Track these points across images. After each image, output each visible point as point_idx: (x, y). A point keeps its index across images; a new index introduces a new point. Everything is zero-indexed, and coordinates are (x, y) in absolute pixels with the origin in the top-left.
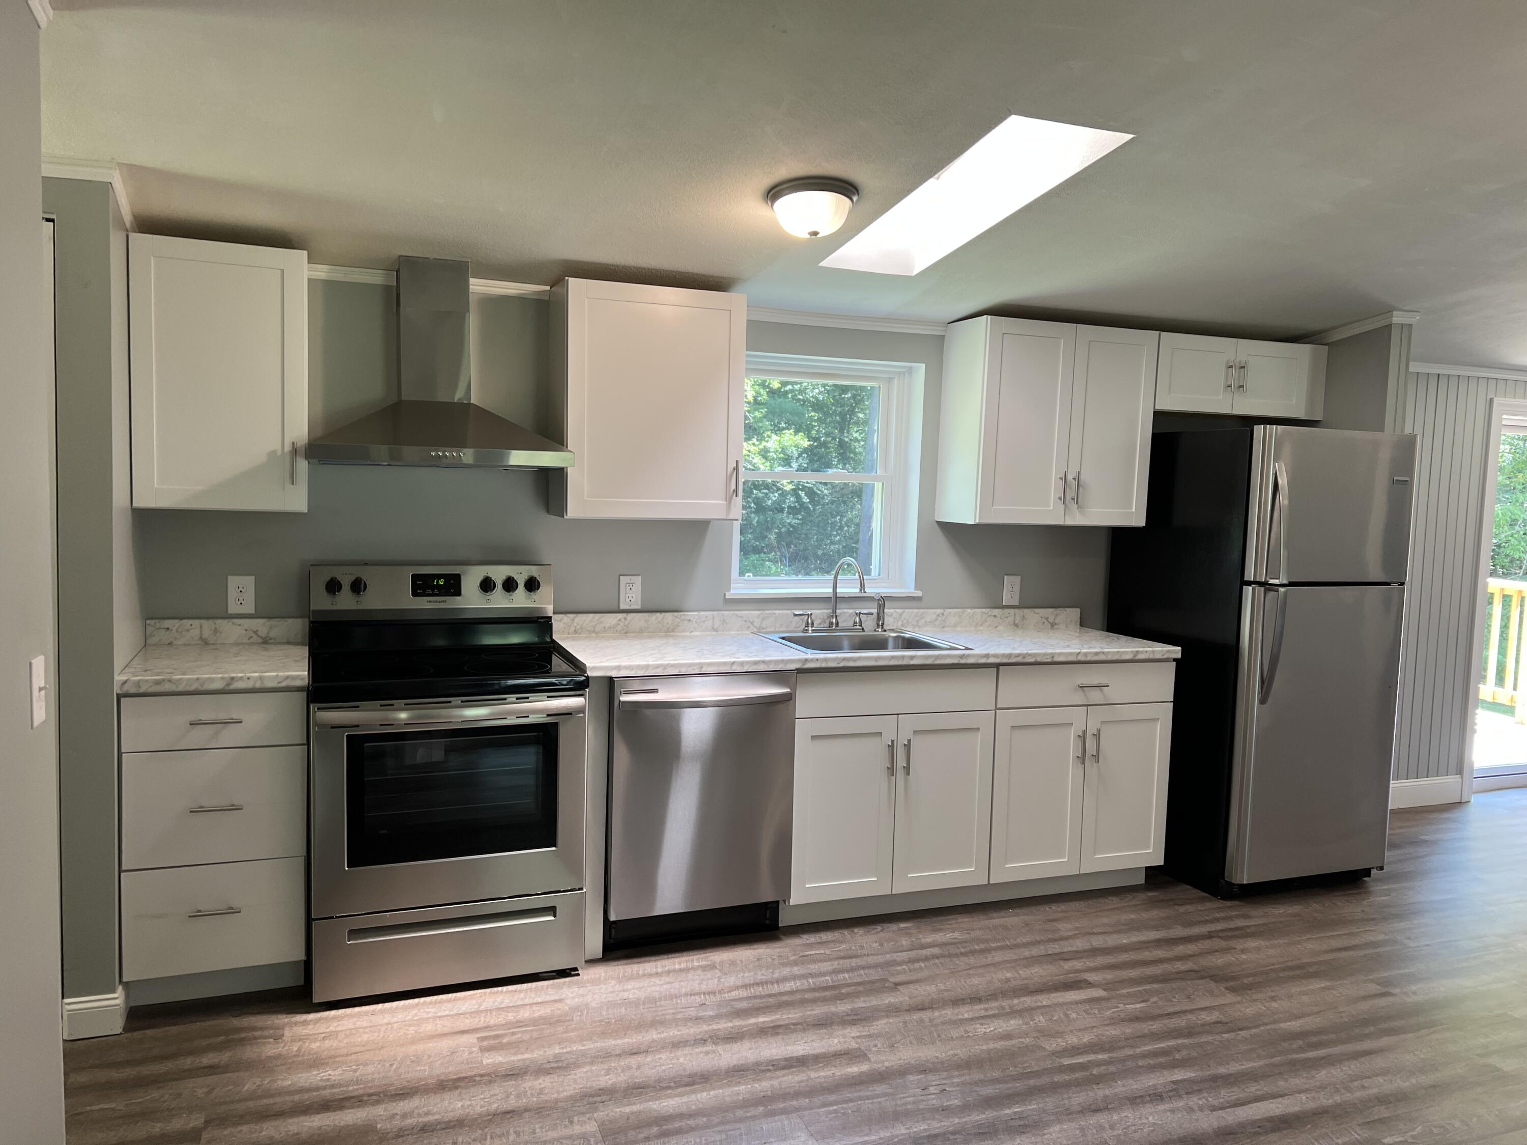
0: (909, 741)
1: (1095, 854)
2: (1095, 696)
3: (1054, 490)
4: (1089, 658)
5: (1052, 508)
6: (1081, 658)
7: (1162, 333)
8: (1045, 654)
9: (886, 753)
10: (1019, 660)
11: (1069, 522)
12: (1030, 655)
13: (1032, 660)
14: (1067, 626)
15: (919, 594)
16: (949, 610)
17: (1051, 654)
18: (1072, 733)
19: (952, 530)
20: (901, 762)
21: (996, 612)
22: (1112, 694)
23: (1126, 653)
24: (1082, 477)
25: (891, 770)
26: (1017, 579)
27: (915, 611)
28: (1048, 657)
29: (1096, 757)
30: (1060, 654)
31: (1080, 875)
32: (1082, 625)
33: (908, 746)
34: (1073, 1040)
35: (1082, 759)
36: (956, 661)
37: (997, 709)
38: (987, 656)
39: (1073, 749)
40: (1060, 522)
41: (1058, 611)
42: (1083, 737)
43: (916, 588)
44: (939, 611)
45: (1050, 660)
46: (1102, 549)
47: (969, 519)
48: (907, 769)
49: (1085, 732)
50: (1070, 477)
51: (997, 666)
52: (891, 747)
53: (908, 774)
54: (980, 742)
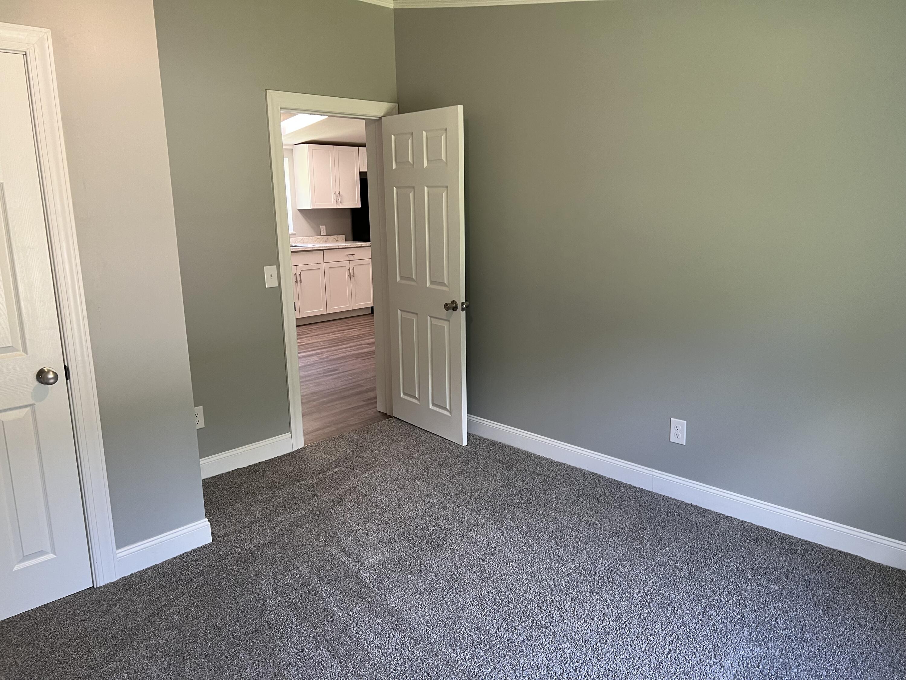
0: (301, 273)
1: (356, 303)
2: (351, 258)
3: (333, 197)
5: (333, 203)
6: (346, 247)
7: (359, 148)
8: (336, 246)
9: (294, 277)
10: (329, 248)
11: (338, 207)
13: (332, 248)
14: (341, 241)
15: (295, 233)
16: (304, 238)
17: (338, 246)
18: (347, 268)
19: (303, 212)
20: (299, 280)
21: (319, 237)
22: (356, 257)
23: (358, 245)
24: (340, 193)
25: (296, 282)
26: (324, 227)
27: (294, 238)
29: (353, 275)
30: (340, 246)
31: (353, 310)
32: (346, 240)
33: (300, 274)
34: (353, 335)
35: (350, 276)
36: (311, 249)
37: (324, 263)
38: (320, 247)
39: (347, 274)
40: (335, 207)
41: (338, 236)
42: (349, 270)
43: (294, 231)
44: (302, 238)
45: (337, 248)
46: (349, 214)
47: (309, 207)
48: (301, 281)
49: (350, 268)
50: (337, 193)
51: (323, 250)
52: (296, 275)
53: (301, 282)
54: (320, 273)
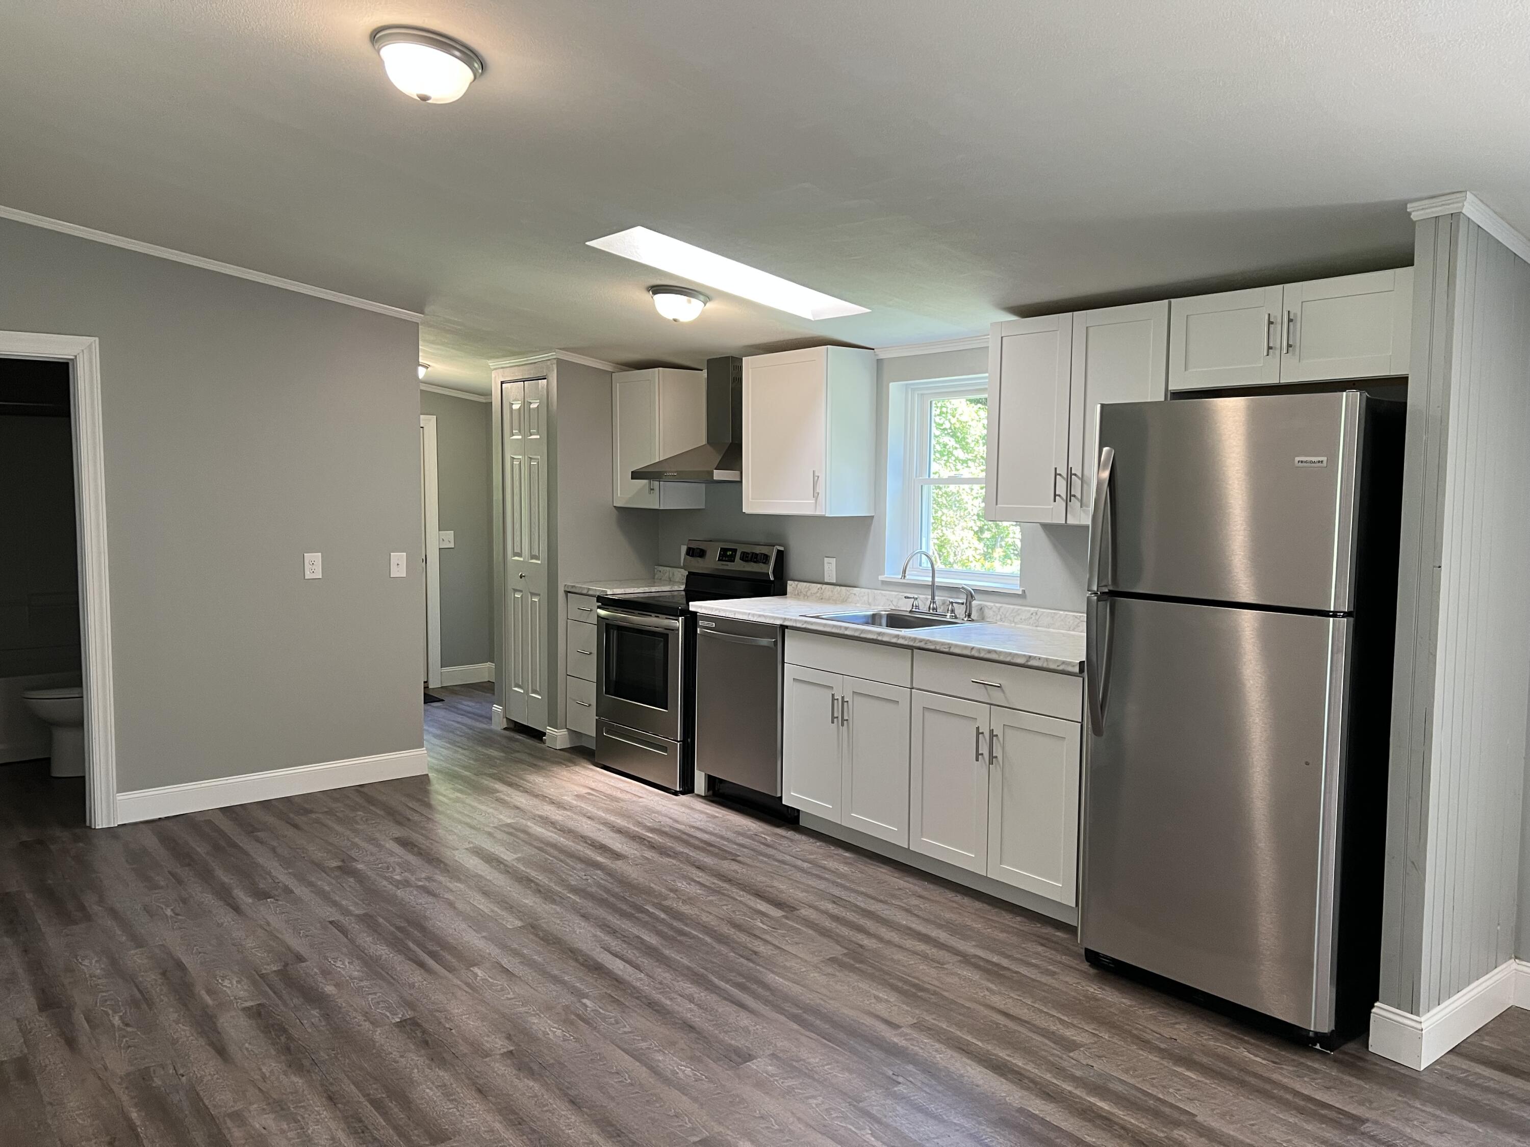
2: (997, 696)
4: (982, 655)
6: (975, 653)
8: (943, 644)
11: (1072, 522)
12: (931, 642)
17: (949, 644)
28: (946, 647)
30: (956, 646)
37: (912, 687)
45: (947, 650)
50: (1069, 473)
51: (909, 648)
54: (899, 714)
